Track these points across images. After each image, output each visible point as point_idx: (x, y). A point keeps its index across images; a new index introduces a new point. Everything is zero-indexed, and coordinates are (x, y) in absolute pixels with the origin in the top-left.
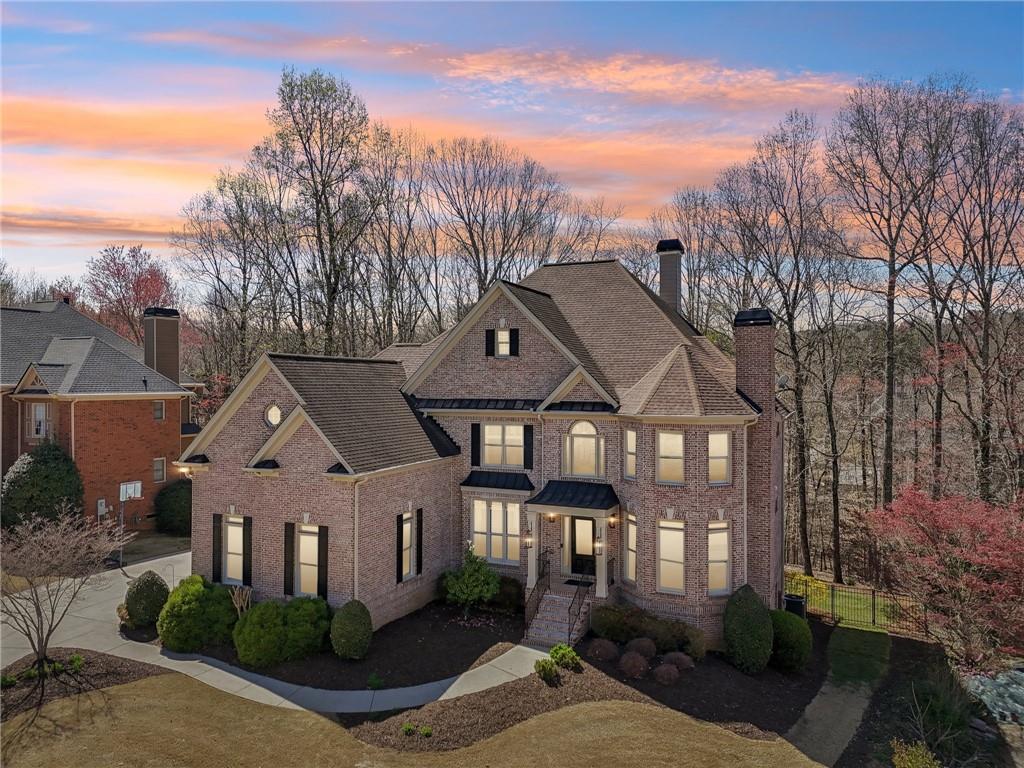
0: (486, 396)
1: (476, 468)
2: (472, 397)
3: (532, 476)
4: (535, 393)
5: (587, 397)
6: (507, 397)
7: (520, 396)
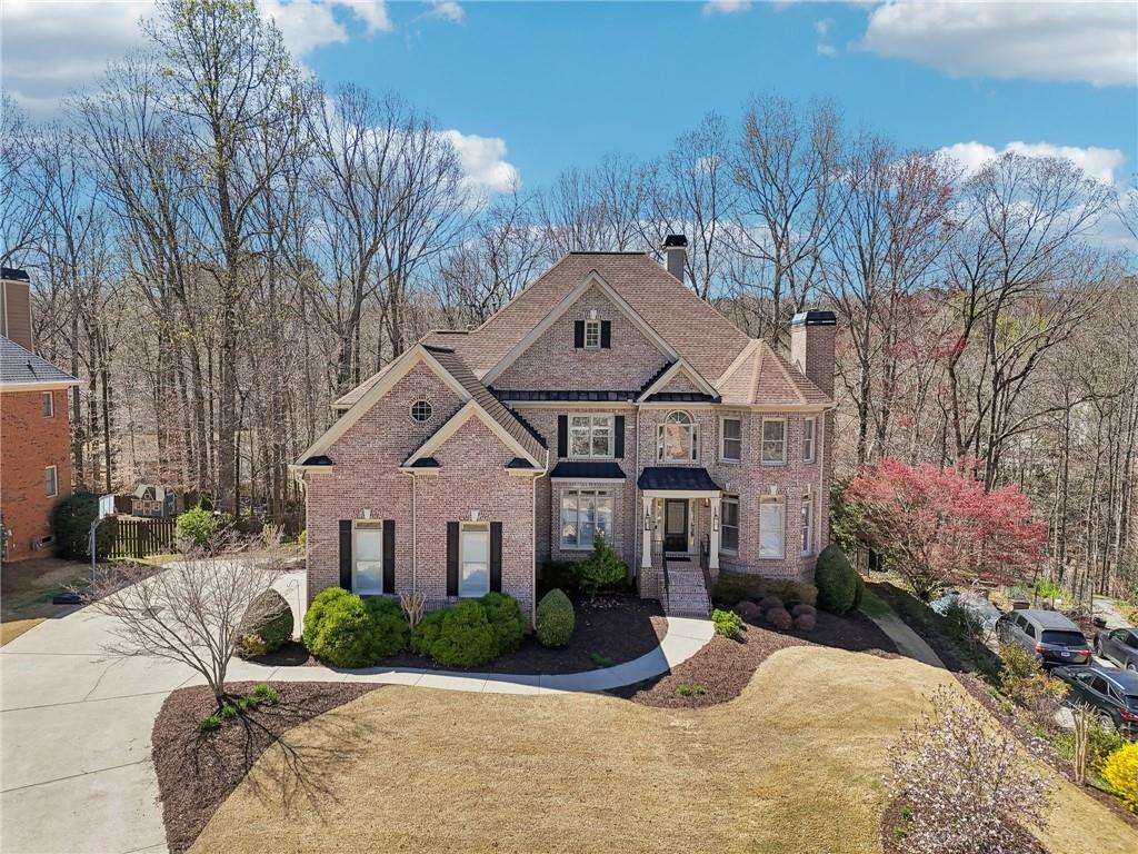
0: (574, 388)
1: (562, 460)
2: (559, 389)
3: (624, 465)
4: (627, 384)
5: (684, 388)
6: (598, 389)
7: (611, 387)
